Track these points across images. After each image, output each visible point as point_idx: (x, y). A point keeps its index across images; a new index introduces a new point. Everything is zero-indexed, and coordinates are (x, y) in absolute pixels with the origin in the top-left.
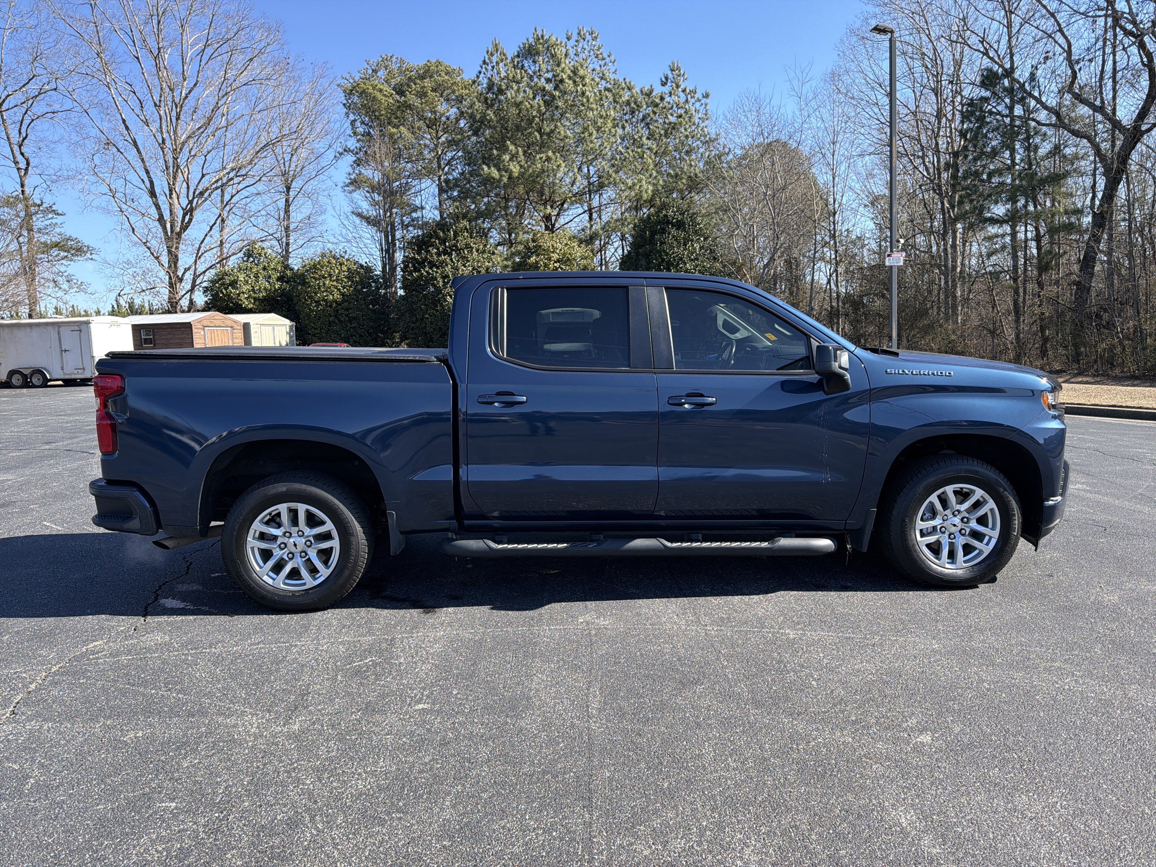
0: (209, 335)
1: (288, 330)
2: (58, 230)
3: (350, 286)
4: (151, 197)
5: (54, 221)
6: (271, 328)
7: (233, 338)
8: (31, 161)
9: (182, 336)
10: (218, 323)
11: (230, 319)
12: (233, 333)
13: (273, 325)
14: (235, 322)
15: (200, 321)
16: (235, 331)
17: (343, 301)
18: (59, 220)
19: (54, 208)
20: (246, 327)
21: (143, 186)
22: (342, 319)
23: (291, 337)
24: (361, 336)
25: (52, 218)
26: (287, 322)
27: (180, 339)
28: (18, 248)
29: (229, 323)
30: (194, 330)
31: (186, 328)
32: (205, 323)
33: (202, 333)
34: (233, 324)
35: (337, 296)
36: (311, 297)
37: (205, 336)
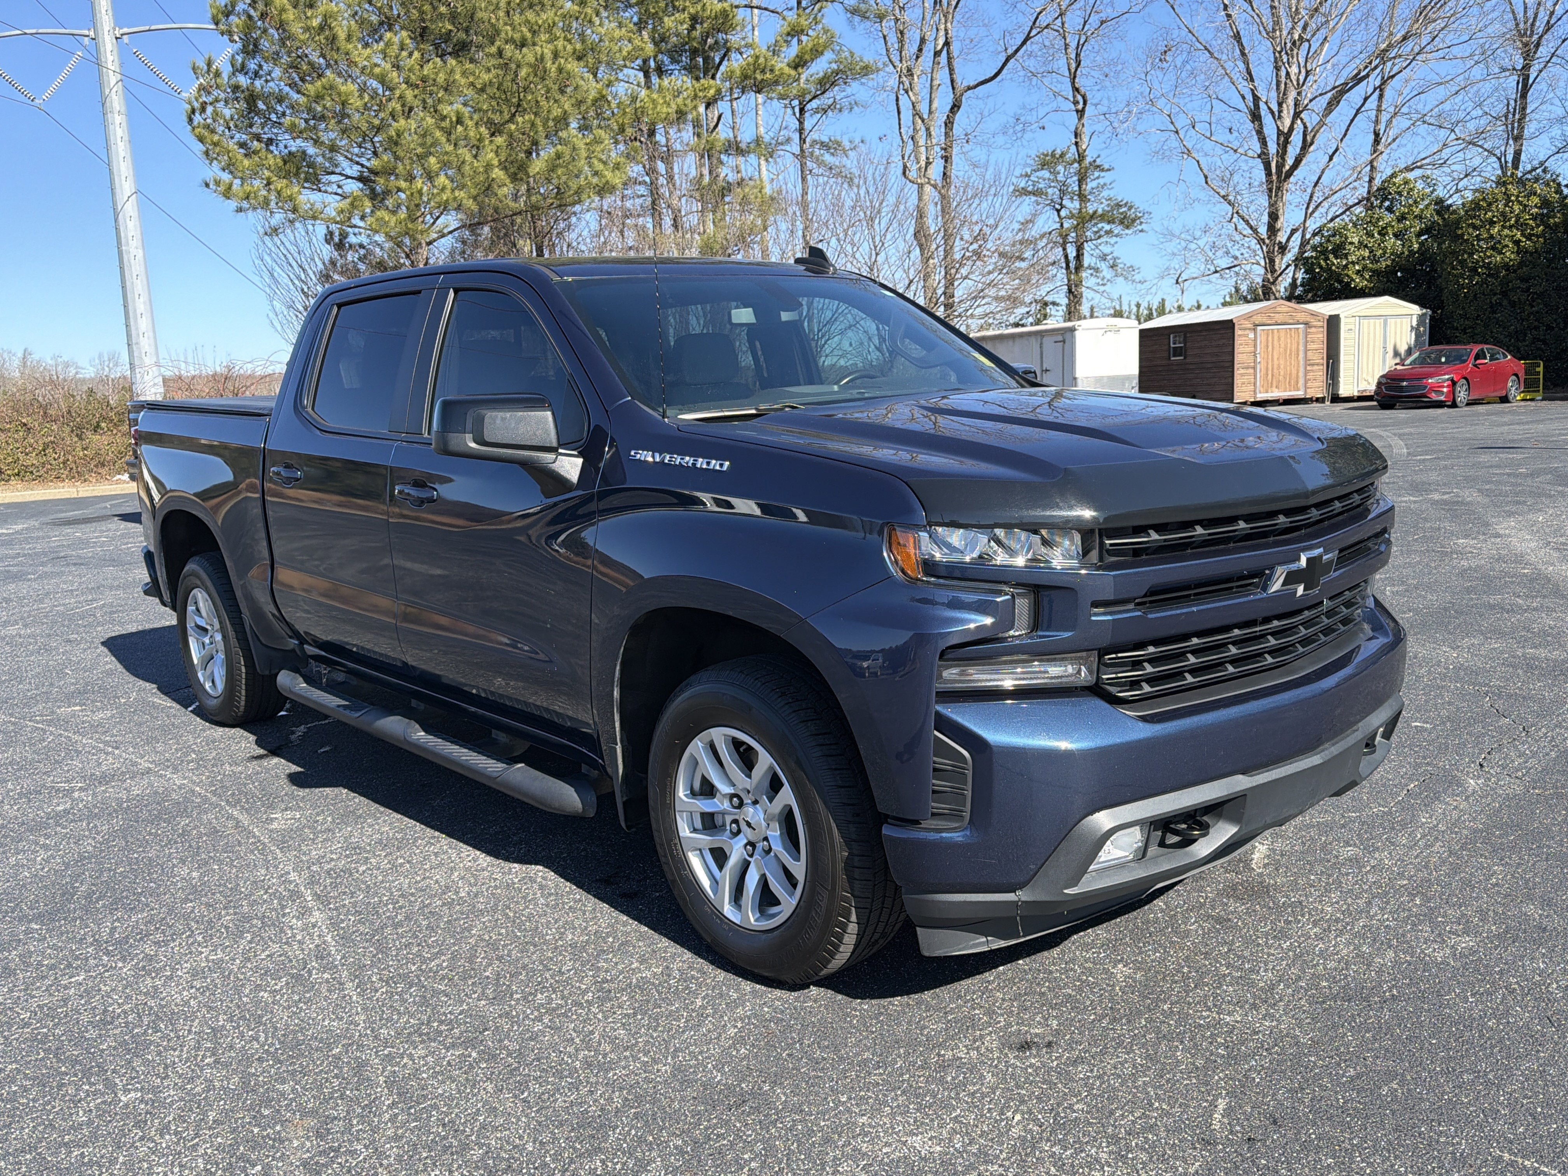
0: (1264, 338)
1: (1415, 323)
2: (1105, 193)
3: (1542, 235)
4: (1253, 122)
5: (1101, 181)
6: (1379, 322)
7: (1307, 342)
8: (1089, 96)
9: (1221, 342)
10: (1279, 318)
11: (1305, 311)
12: (1306, 334)
13: (1385, 317)
14: (1313, 314)
15: (1249, 316)
16: (1313, 330)
17: (1521, 264)
18: (1107, 177)
19: (1098, 162)
20: (1333, 323)
21: (1242, 106)
22: (1515, 298)
23: (1418, 336)
24: (1549, 328)
25: (1098, 178)
26: (1415, 310)
27: (1218, 346)
28: (1058, 226)
29: (1301, 317)
30: (1238, 332)
31: (1227, 328)
32: (1258, 319)
33: (1252, 336)
34: (1309, 319)
35: (1510, 255)
36: (1462, 263)
37: (1255, 340)
